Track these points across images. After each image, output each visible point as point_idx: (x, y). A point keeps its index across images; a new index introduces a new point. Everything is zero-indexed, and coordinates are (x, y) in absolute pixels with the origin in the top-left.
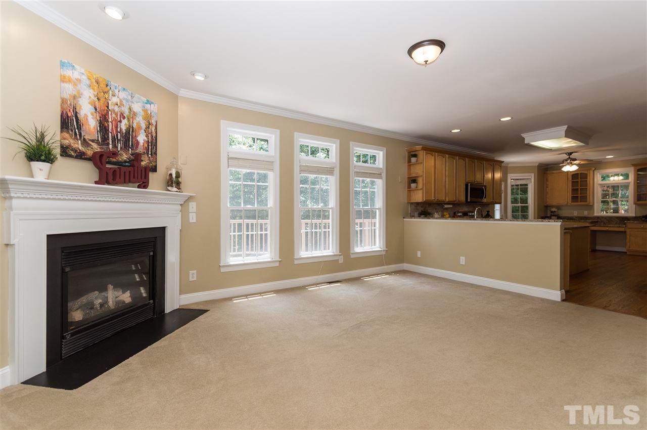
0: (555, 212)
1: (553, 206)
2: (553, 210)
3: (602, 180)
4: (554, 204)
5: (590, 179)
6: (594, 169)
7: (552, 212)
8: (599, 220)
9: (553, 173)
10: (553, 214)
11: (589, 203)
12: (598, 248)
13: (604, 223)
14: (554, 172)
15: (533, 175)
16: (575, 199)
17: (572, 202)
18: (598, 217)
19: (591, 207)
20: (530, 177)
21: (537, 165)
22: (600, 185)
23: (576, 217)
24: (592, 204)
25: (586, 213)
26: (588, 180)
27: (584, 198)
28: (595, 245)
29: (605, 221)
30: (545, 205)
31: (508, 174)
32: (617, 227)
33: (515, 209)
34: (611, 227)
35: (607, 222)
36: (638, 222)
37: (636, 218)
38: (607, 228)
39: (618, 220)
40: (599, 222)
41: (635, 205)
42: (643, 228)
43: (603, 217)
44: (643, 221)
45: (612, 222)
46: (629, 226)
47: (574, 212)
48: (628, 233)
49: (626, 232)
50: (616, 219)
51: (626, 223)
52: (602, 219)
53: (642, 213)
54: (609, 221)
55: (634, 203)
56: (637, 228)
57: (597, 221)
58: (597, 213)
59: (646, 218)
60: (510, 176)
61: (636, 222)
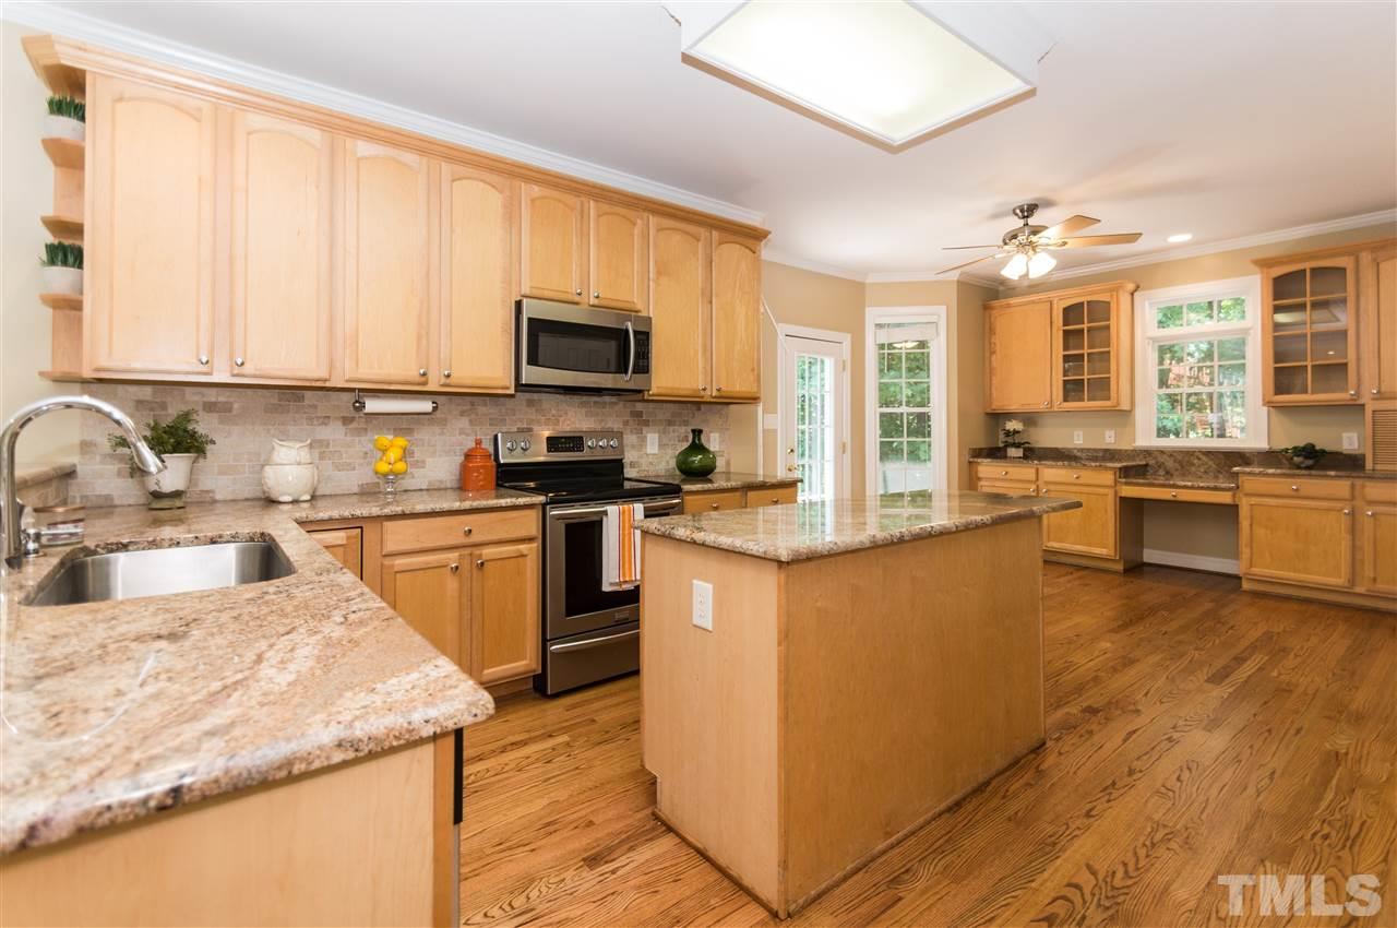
0: (1016, 432)
1: (1009, 416)
2: (1012, 425)
3: (1161, 324)
4: (1014, 407)
5: (1119, 324)
6: (1131, 286)
7: (1008, 434)
8: (1152, 462)
9: (1009, 306)
10: (1010, 440)
11: (1118, 404)
12: (1151, 556)
13: (1167, 473)
14: (1013, 301)
15: (942, 310)
16: (1072, 389)
17: (1065, 400)
18: (1147, 452)
19: (1123, 416)
20: (934, 319)
21: (954, 276)
22: (1154, 340)
23: (1082, 450)
24: (1125, 406)
25: (1109, 439)
26: (1113, 323)
27: (1102, 387)
28: (1142, 547)
29: (1170, 464)
30: (989, 411)
31: (867, 309)
32: (1208, 488)
33: (890, 425)
34: (1185, 487)
35: (1177, 470)
36: (1279, 471)
37: (1270, 458)
38: (1174, 492)
39: (1210, 463)
40: (1149, 469)
41: (1265, 409)
42: (1297, 495)
43: (1162, 452)
44: (1298, 467)
45: (1193, 469)
46: (1249, 484)
47: (1076, 433)
48: (1244, 512)
49: (1237, 506)
50: (1204, 458)
51: (1237, 474)
52: (1162, 459)
53: (1293, 435)
54: (1184, 464)
55: (1264, 400)
56: (1276, 493)
57: (1146, 465)
58: (1144, 437)
59: (1306, 458)
60: (873, 315)
61: (1271, 471)
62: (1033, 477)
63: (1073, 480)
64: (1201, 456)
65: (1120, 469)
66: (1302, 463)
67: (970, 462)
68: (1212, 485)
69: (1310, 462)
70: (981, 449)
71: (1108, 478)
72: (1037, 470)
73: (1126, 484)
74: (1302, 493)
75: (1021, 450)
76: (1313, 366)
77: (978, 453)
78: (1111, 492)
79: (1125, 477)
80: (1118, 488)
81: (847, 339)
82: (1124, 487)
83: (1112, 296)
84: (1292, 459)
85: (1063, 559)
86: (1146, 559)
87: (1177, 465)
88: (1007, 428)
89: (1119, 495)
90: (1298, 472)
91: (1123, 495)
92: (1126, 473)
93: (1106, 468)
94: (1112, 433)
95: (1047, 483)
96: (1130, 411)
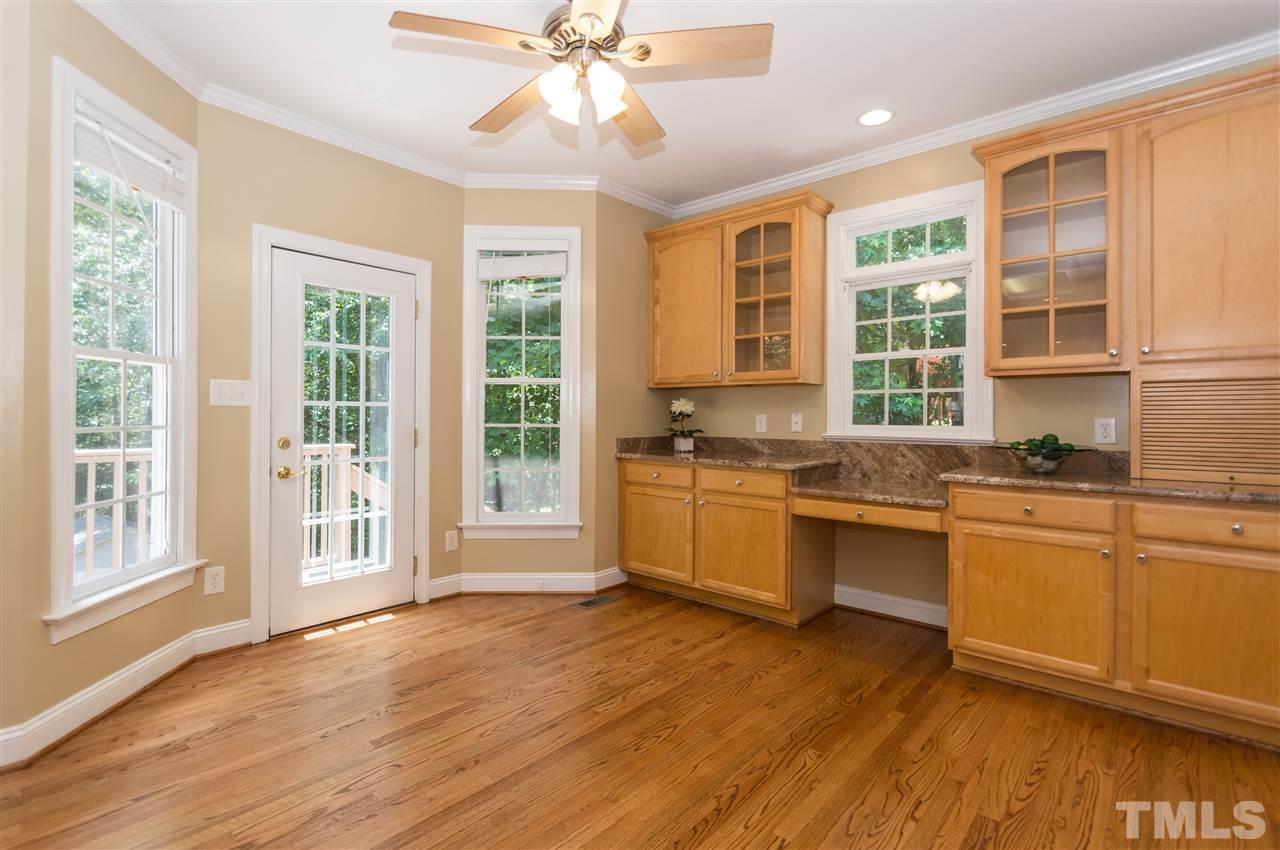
0: (683, 416)
1: (677, 392)
2: (681, 406)
3: (859, 261)
4: (682, 377)
5: (801, 257)
6: (821, 208)
7: (675, 417)
8: (845, 459)
9: (674, 235)
10: (677, 427)
11: (806, 373)
13: (864, 475)
14: (679, 228)
15: (574, 233)
16: (747, 350)
17: (738, 369)
18: (840, 445)
19: (808, 391)
20: (565, 245)
21: (591, 185)
22: (850, 283)
23: (763, 442)
24: (814, 377)
25: (796, 426)
26: (794, 256)
29: (868, 463)
30: (652, 386)
31: (465, 226)
32: (906, 506)
33: (499, 403)
34: (874, 503)
35: (876, 472)
36: (1006, 481)
37: (997, 457)
38: (860, 509)
39: (919, 463)
40: (841, 469)
41: (991, 381)
42: (1029, 519)
43: (858, 445)
44: (1033, 473)
45: (896, 470)
46: (965, 501)
47: (758, 417)
48: (955, 547)
49: (947, 534)
50: (910, 455)
51: (946, 484)
52: (858, 455)
53: (1030, 424)
54: (885, 462)
55: (986, 366)
56: (1001, 516)
57: (839, 464)
58: (839, 422)
59: (1046, 457)
60: (476, 236)
61: (995, 480)
62: (687, 481)
63: (733, 488)
64: (906, 451)
65: (793, 471)
66: (1041, 465)
67: (619, 459)
68: (911, 501)
69: (1051, 465)
70: (637, 441)
71: (776, 485)
72: (694, 471)
73: (801, 495)
74: (1038, 518)
75: (691, 441)
76: (1058, 312)
77: (629, 445)
78: (780, 507)
79: (800, 485)
80: (789, 501)
81: (424, 270)
82: (798, 500)
83: (793, 214)
84: (1025, 459)
85: (725, 605)
86: (838, 600)
87: (877, 466)
88: (673, 409)
89: (791, 512)
90: (1032, 482)
91: (795, 513)
92: (803, 478)
93: (776, 471)
94: (800, 416)
95: (706, 491)
96: (821, 385)
